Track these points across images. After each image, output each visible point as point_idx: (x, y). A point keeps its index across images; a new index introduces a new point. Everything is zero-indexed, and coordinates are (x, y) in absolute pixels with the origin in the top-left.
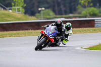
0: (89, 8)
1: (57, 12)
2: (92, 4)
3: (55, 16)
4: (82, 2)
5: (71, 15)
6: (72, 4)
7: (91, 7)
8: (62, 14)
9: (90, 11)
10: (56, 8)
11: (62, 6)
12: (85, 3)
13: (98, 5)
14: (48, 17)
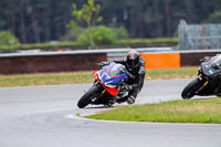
0: (93, 28)
1: (24, 36)
2: (100, 19)
3: (19, 45)
4: (80, 13)
5: (53, 43)
6: (57, 19)
7: (98, 24)
8: (34, 41)
9: (97, 33)
10: (23, 28)
11: (34, 24)
12: (85, 17)
13: (115, 20)
14: (5, 47)
